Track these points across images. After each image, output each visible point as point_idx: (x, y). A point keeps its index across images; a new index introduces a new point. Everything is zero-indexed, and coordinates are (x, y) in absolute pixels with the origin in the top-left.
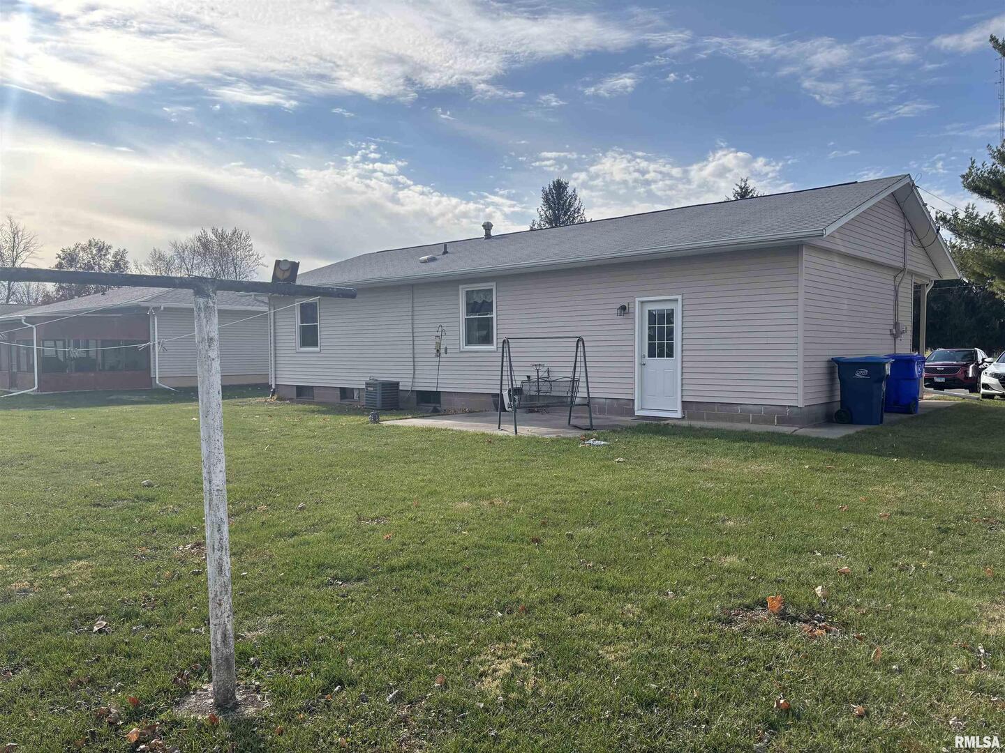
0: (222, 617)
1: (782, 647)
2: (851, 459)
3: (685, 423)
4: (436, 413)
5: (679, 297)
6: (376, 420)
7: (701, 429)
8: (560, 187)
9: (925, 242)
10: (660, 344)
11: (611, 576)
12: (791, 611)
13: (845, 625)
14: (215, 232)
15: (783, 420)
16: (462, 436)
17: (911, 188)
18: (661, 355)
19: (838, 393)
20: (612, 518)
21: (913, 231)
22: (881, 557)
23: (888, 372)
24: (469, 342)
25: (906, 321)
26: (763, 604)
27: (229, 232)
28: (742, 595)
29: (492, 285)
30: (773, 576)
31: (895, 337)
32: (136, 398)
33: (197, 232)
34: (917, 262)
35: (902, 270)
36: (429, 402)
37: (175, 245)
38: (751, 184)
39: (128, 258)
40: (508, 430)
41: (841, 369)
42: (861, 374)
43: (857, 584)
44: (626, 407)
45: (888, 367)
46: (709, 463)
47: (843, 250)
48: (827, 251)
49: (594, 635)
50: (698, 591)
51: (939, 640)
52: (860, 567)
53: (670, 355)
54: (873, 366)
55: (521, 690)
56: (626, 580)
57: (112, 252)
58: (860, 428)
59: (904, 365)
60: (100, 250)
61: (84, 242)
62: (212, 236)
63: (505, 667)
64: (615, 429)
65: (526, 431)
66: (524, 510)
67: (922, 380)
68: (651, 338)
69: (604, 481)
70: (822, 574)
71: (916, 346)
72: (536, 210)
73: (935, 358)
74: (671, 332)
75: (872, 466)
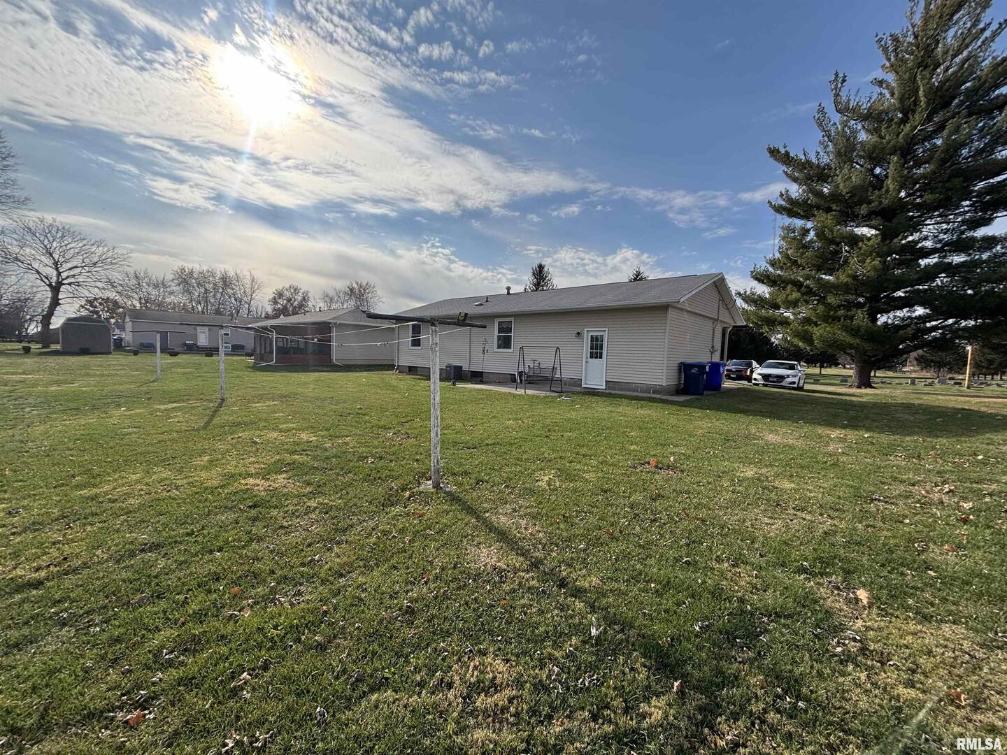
0: (436, 453)
1: (657, 476)
2: (688, 410)
3: (607, 391)
4: (482, 382)
5: (607, 329)
6: (454, 384)
7: (615, 394)
8: (541, 267)
9: (729, 306)
10: (596, 352)
11: (584, 451)
12: (660, 466)
13: (682, 471)
14: (357, 284)
15: (654, 392)
16: (500, 393)
17: (723, 279)
18: (596, 358)
19: (683, 379)
20: (579, 429)
21: (723, 300)
22: (699, 448)
23: (707, 370)
24: (499, 347)
25: (718, 346)
26: (649, 463)
27: (364, 284)
28: (639, 459)
29: (512, 319)
30: (652, 454)
31: (712, 353)
32: (325, 369)
33: (348, 283)
34: (725, 316)
35: (717, 320)
36: (477, 377)
37: (335, 289)
38: (642, 270)
39: (310, 295)
40: (522, 392)
41: (685, 368)
42: (695, 370)
43: (688, 458)
44: (578, 383)
45: (707, 367)
46: (620, 410)
47: (689, 309)
48: (681, 309)
49: (579, 470)
50: (621, 457)
51: (719, 477)
52: (689, 452)
53: (601, 357)
54: (701, 367)
55: (555, 486)
56: (589, 452)
57: (302, 291)
58: (692, 397)
59: (715, 367)
60: (295, 290)
61: (287, 286)
62: (355, 285)
63: (546, 478)
64: (574, 393)
65: (530, 392)
66: (539, 425)
67: (724, 376)
68: (592, 348)
69: (573, 415)
70: (673, 454)
71: (722, 358)
72: (528, 279)
73: (732, 365)
74: (601, 348)
75: (698, 413)
